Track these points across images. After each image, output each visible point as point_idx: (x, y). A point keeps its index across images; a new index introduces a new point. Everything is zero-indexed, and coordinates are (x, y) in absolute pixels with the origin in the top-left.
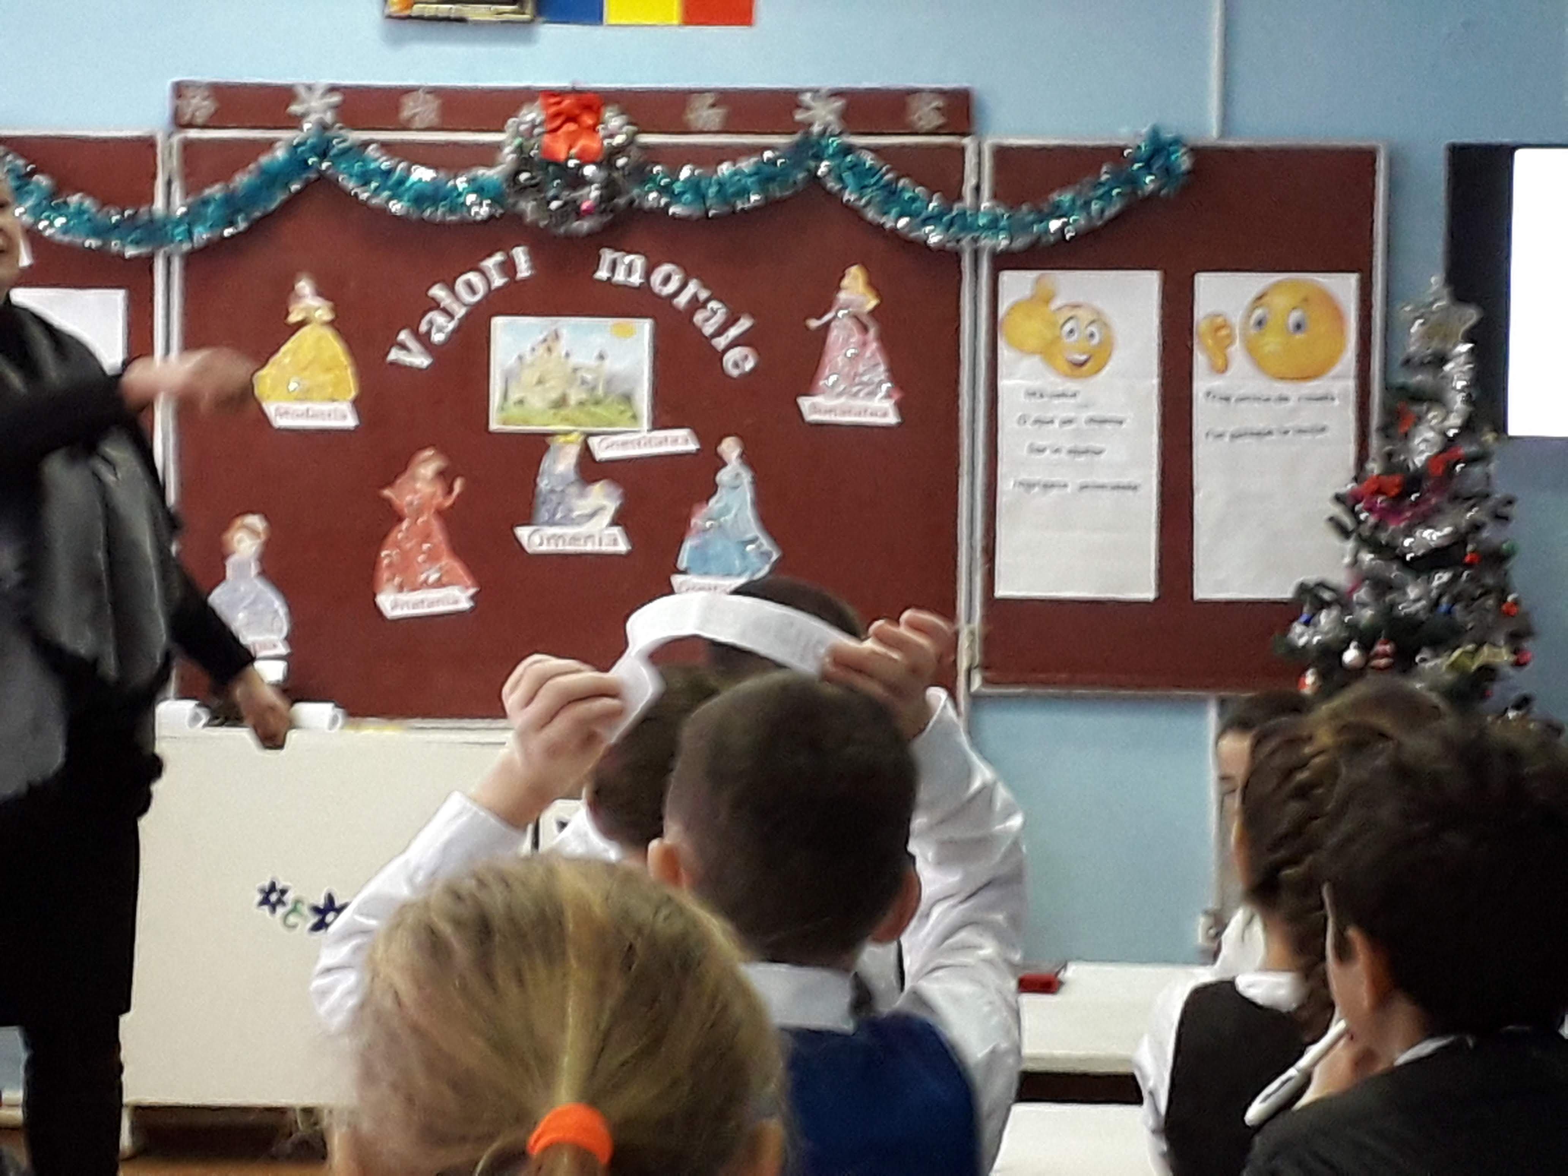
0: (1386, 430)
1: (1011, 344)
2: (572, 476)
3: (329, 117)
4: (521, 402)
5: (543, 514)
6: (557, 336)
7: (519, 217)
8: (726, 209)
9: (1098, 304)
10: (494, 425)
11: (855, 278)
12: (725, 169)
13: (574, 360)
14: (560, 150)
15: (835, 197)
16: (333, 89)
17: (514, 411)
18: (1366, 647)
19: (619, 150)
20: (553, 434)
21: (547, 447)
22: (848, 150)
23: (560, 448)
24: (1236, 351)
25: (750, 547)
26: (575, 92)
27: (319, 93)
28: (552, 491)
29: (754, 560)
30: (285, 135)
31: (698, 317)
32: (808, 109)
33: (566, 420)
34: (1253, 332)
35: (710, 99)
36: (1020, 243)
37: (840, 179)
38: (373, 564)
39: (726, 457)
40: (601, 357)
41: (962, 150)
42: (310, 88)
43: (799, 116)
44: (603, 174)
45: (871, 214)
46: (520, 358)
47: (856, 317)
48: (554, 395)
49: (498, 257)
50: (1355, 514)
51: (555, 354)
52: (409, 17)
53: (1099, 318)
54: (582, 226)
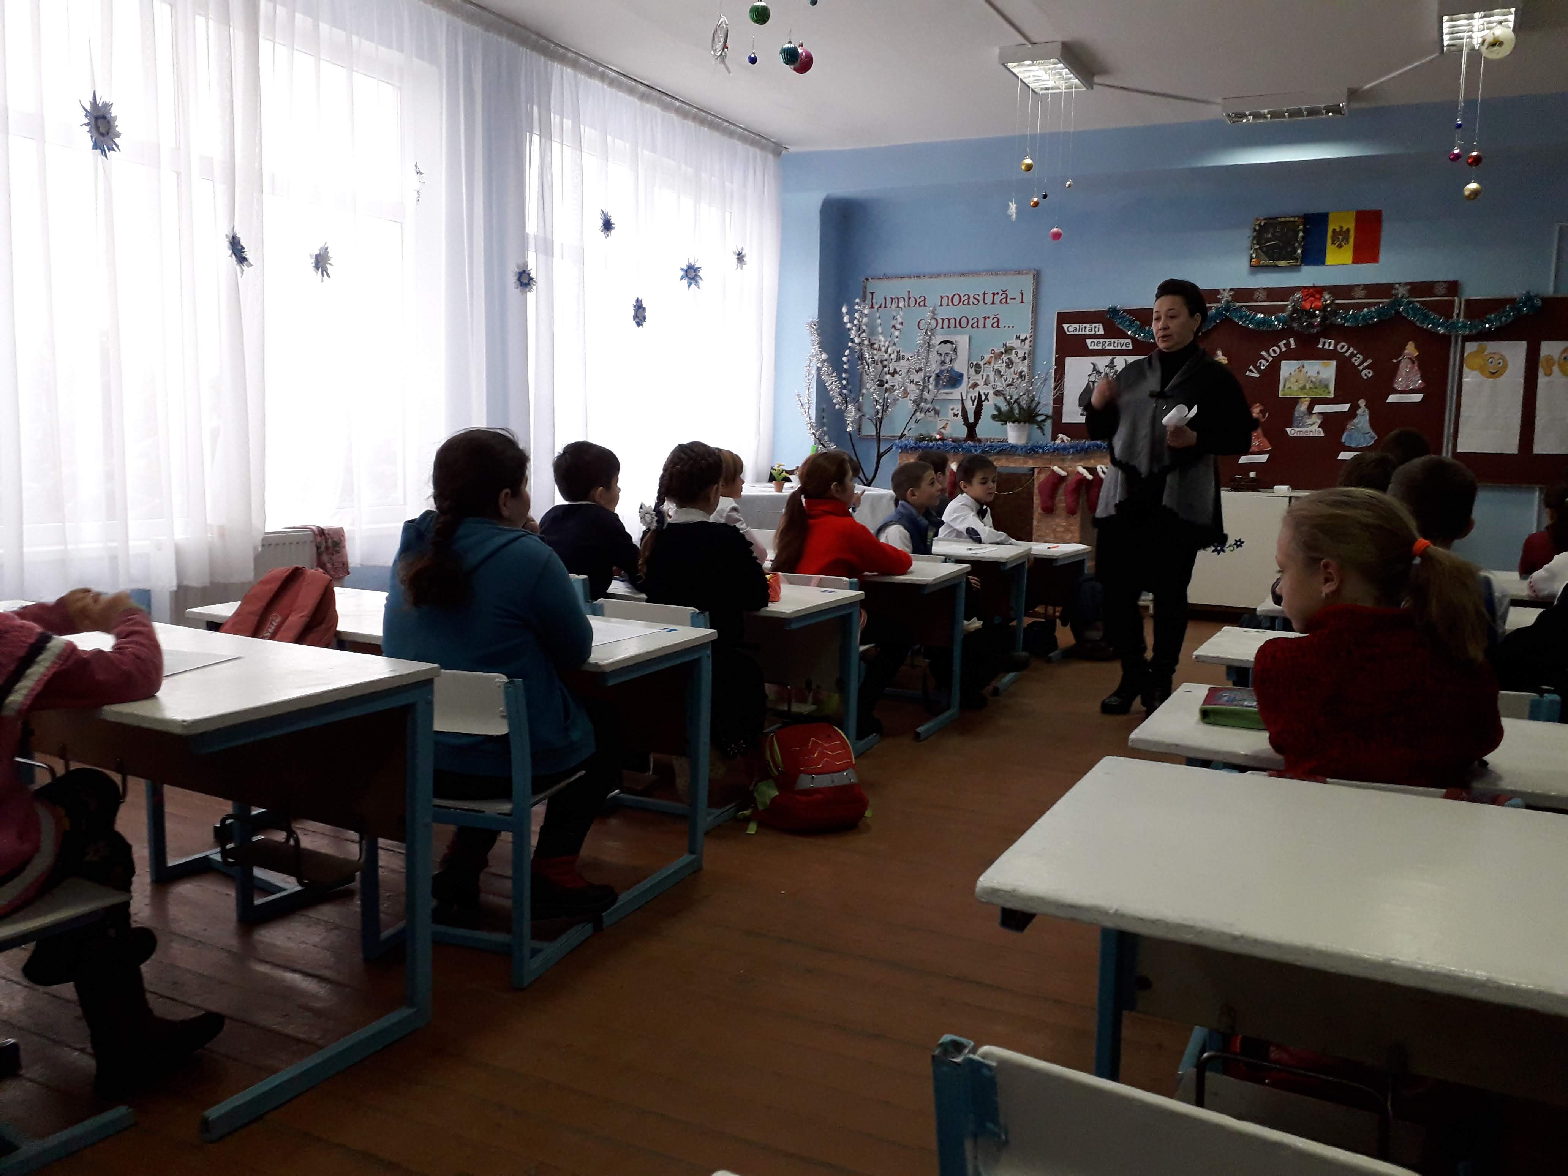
1: (1468, 367)
2: (1306, 412)
3: (1230, 299)
4: (1290, 388)
5: (1295, 424)
6: (1303, 367)
7: (1293, 328)
8: (1365, 323)
9: (1503, 353)
10: (1280, 396)
11: (1411, 345)
12: (1365, 310)
13: (1308, 375)
14: (1307, 306)
15: (1405, 318)
16: (1231, 290)
17: (1287, 391)
19: (1328, 306)
20: (1300, 398)
21: (1298, 402)
22: (1412, 302)
23: (1302, 403)
24: (1555, 368)
25: (1367, 435)
26: (1314, 287)
27: (1227, 291)
28: (1299, 417)
29: (1369, 439)
30: (1215, 305)
31: (1353, 360)
32: (1397, 289)
33: (1305, 394)
34: (1562, 361)
35: (1361, 287)
36: (1474, 331)
37: (1408, 313)
39: (1361, 405)
40: (1318, 373)
41: (1454, 300)
42: (1224, 290)
43: (1393, 292)
44: (1322, 314)
45: (1418, 324)
46: (1290, 374)
47: (1410, 359)
48: (1301, 386)
49: (1284, 342)
51: (1302, 372)
52: (1259, 266)
53: (1502, 357)
54: (1314, 331)
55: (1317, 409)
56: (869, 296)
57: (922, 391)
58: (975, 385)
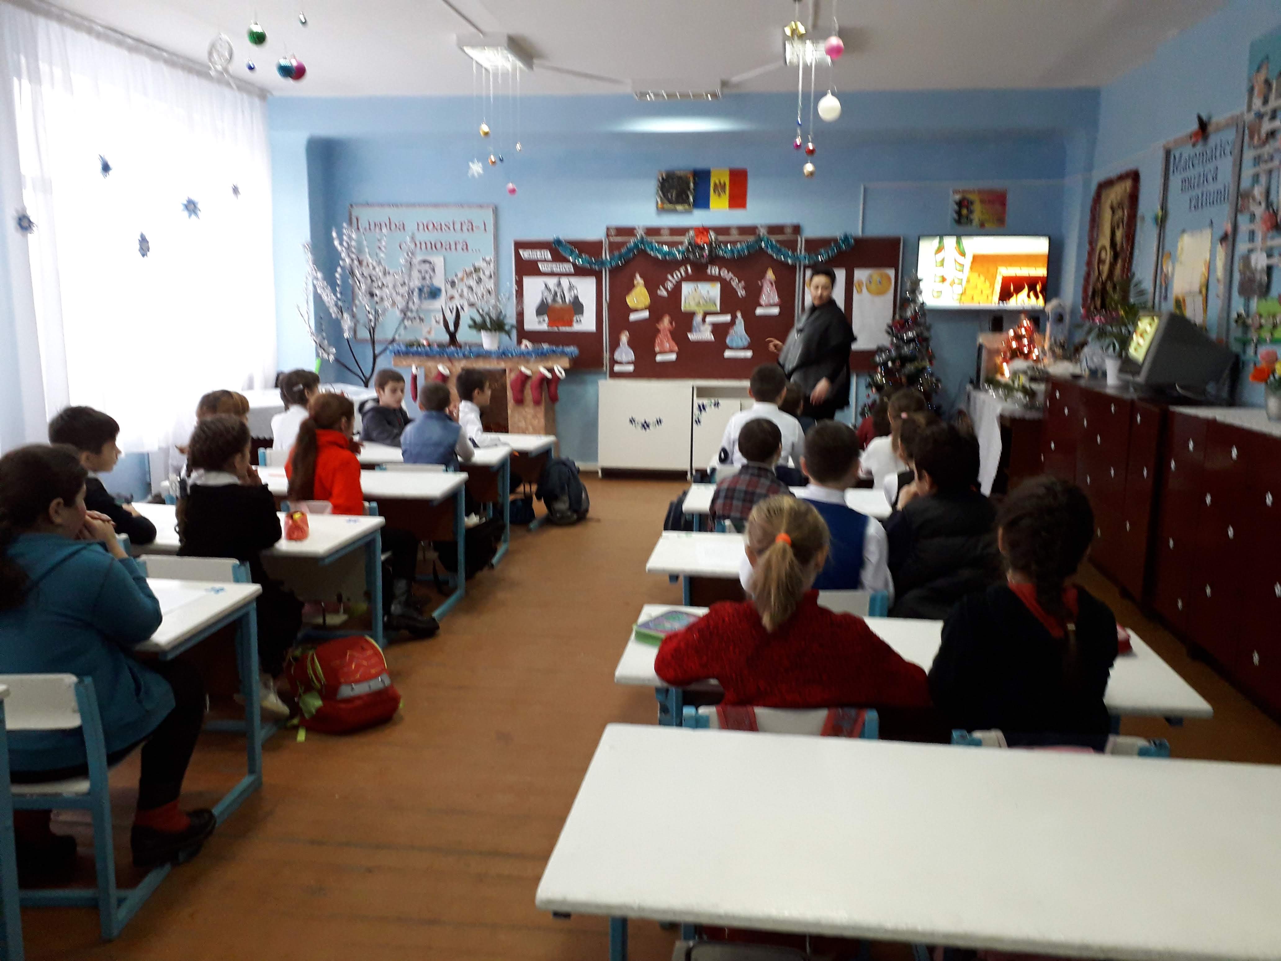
0: (900, 309)
2: (701, 321)
3: (643, 235)
4: (689, 304)
5: (694, 330)
6: (698, 287)
7: (689, 258)
8: (739, 256)
10: (682, 310)
11: (770, 271)
12: (739, 245)
13: (702, 293)
14: (699, 242)
15: (766, 252)
16: (644, 228)
17: (687, 306)
18: (893, 362)
19: (713, 241)
20: (697, 311)
21: (695, 314)
22: (769, 240)
23: (698, 315)
24: (864, 290)
25: (743, 338)
26: (703, 227)
27: (641, 228)
28: (696, 325)
29: (745, 342)
30: (633, 239)
31: (731, 282)
32: (759, 230)
33: (700, 308)
34: (867, 283)
35: (735, 228)
37: (767, 247)
38: (654, 342)
39: (738, 316)
40: (708, 292)
41: (797, 240)
43: (757, 232)
44: (709, 247)
45: (775, 256)
46: (689, 293)
47: (770, 282)
48: (697, 302)
49: (683, 268)
50: (892, 330)
51: (697, 292)
52: (663, 209)
54: (704, 261)
55: (709, 319)
56: (354, 220)
57: (408, 303)
58: (452, 298)
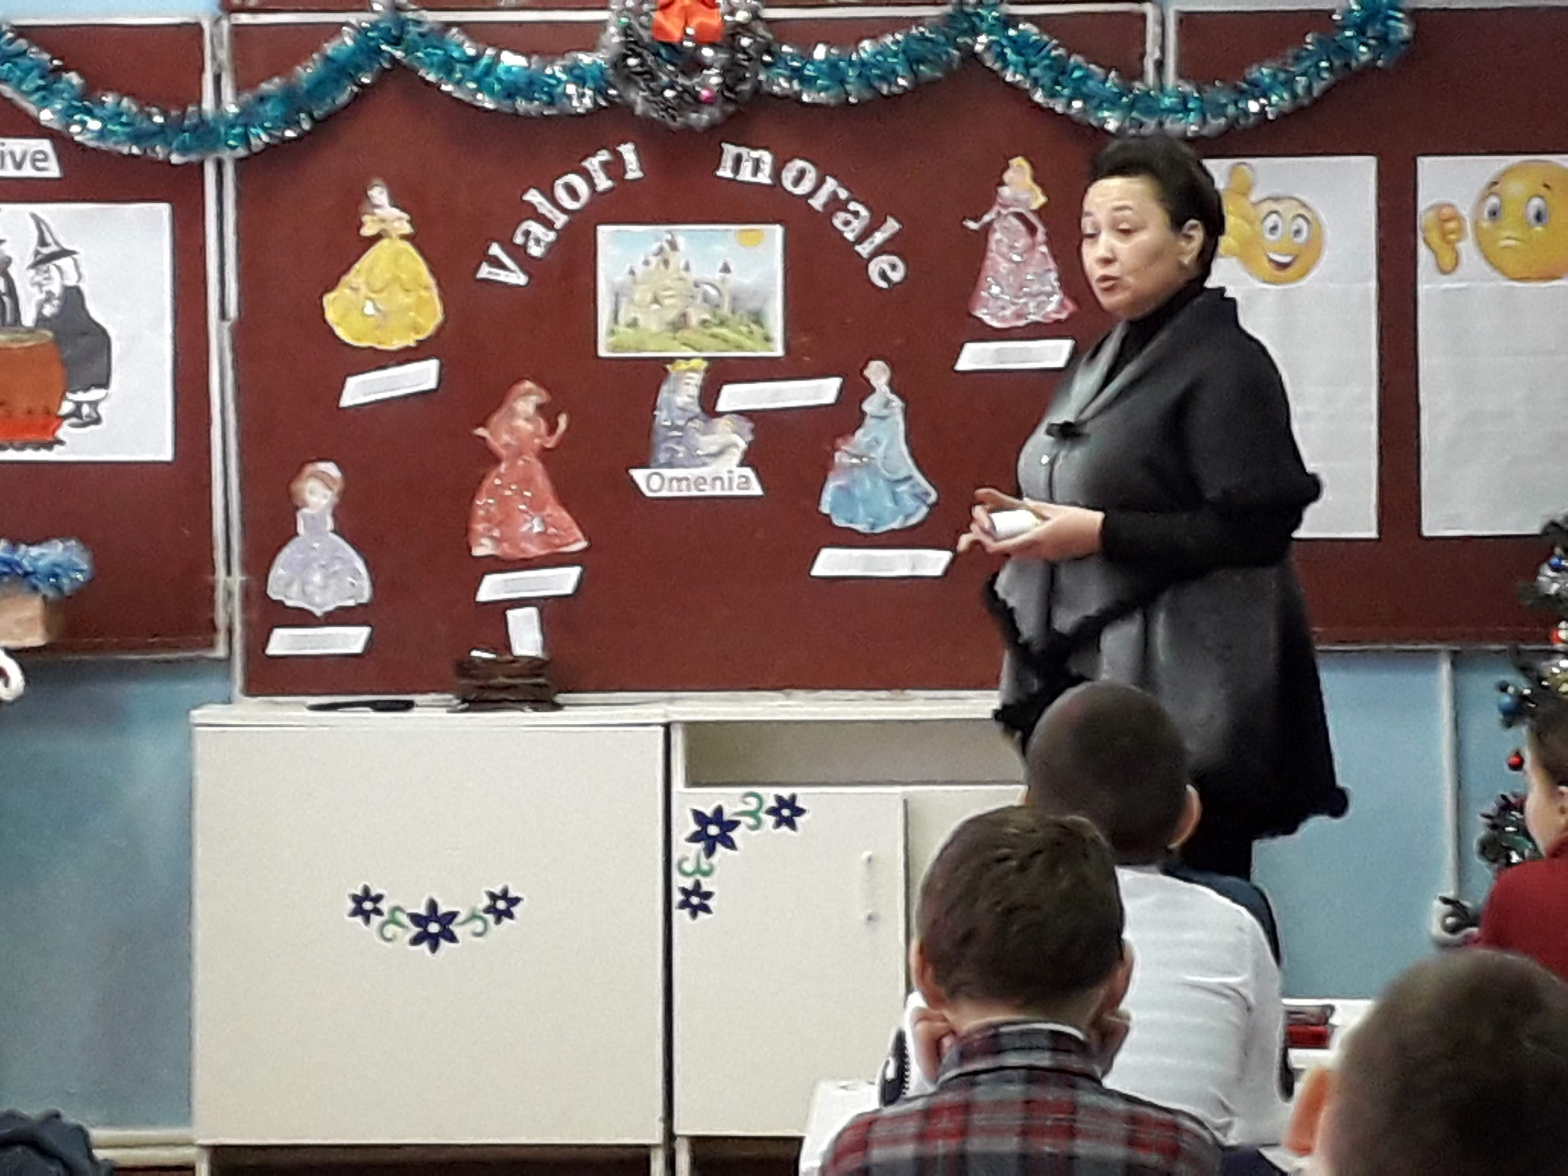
2: (696, 409)
4: (633, 324)
5: (661, 453)
6: (673, 246)
7: (630, 107)
8: (867, 95)
9: (1305, 196)
10: (603, 352)
11: (1019, 171)
12: (867, 47)
13: (695, 274)
14: (674, 29)
15: (996, 77)
17: (625, 334)
19: (744, 28)
20: (671, 360)
21: (667, 375)
22: (1011, 21)
23: (681, 376)
24: (1467, 247)
28: (673, 427)
29: (908, 502)
30: (352, 18)
31: (838, 221)
34: (1485, 224)
36: (1216, 123)
37: (1002, 56)
39: (874, 382)
40: (726, 269)
41: (1142, 18)
44: (723, 57)
45: (1038, 97)
46: (632, 272)
48: (672, 315)
49: (604, 156)
51: (672, 267)
53: (1307, 215)
54: (701, 118)
55: (733, 397)
